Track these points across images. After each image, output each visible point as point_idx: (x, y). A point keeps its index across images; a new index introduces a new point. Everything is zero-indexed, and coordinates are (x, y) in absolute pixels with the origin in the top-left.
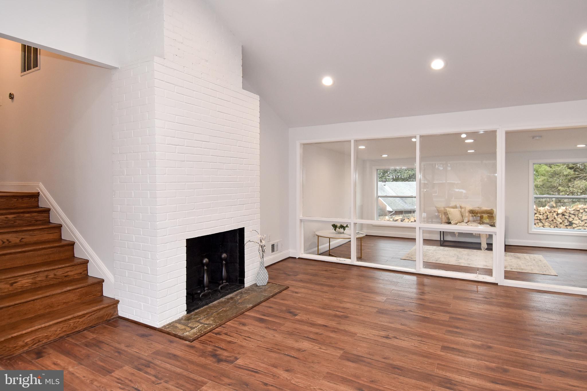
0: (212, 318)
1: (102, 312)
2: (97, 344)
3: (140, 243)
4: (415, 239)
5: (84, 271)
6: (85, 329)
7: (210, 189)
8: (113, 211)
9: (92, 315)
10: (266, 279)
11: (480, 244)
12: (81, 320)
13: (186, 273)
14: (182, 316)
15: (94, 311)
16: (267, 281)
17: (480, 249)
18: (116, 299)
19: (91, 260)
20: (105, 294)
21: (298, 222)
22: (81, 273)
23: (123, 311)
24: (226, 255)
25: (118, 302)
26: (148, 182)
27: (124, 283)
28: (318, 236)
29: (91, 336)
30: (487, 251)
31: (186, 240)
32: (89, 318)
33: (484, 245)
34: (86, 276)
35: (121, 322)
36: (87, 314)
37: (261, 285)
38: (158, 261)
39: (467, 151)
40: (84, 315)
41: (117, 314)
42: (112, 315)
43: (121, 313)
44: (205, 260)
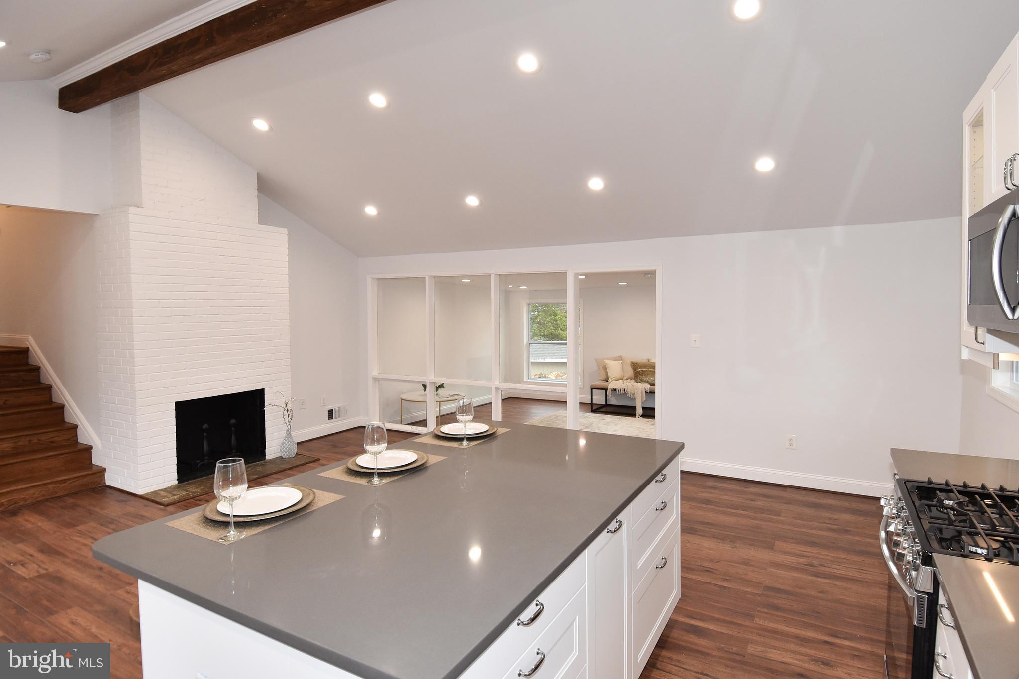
0: (202, 488)
1: (85, 480)
2: (74, 507)
3: (121, 406)
4: (566, 402)
5: (73, 437)
6: (65, 496)
7: (208, 346)
8: (99, 371)
9: (73, 482)
10: (294, 450)
11: (635, 408)
12: (62, 485)
13: (176, 439)
14: (172, 485)
15: (77, 477)
16: (295, 453)
17: (634, 415)
18: (104, 467)
19: (80, 425)
20: (93, 462)
21: (370, 381)
22: (69, 439)
23: (111, 480)
24: (235, 422)
25: (105, 470)
26: (126, 341)
27: (110, 449)
28: (402, 399)
29: (70, 501)
30: (642, 419)
31: (174, 404)
32: (70, 485)
33: (640, 411)
34: (76, 442)
35: (109, 491)
36: (69, 479)
37: (287, 456)
38: (137, 425)
39: (618, 283)
40: (64, 481)
41: (105, 483)
42: (98, 484)
43: (109, 482)
44: (205, 426)
